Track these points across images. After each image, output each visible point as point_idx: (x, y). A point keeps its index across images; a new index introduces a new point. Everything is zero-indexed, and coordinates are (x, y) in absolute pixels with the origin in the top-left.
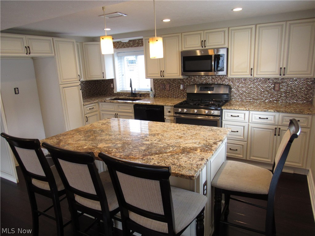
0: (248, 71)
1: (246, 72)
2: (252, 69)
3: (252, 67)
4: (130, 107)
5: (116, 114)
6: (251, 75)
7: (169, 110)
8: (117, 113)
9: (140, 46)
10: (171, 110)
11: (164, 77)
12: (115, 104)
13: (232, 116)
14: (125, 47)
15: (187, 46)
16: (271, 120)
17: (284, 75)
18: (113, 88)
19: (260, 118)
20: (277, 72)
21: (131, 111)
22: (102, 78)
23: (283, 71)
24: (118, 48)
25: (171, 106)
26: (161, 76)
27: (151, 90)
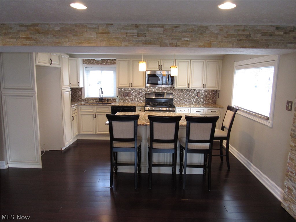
0: (186, 85)
1: (186, 86)
2: (188, 84)
3: (188, 83)
4: (108, 108)
5: (94, 114)
6: (188, 87)
7: (140, 109)
8: (96, 113)
9: (108, 64)
10: (142, 109)
11: (132, 87)
12: (94, 106)
13: (181, 111)
14: (95, 64)
15: (149, 68)
16: (202, 112)
17: (205, 88)
18: (81, 95)
19: (196, 111)
20: (202, 86)
21: (108, 111)
22: (77, 87)
23: (204, 86)
24: (88, 64)
25: (141, 106)
26: (130, 87)
27: (117, 96)
